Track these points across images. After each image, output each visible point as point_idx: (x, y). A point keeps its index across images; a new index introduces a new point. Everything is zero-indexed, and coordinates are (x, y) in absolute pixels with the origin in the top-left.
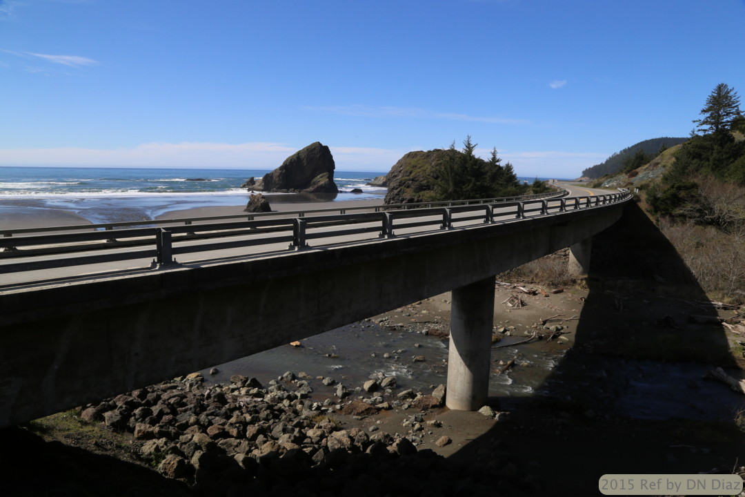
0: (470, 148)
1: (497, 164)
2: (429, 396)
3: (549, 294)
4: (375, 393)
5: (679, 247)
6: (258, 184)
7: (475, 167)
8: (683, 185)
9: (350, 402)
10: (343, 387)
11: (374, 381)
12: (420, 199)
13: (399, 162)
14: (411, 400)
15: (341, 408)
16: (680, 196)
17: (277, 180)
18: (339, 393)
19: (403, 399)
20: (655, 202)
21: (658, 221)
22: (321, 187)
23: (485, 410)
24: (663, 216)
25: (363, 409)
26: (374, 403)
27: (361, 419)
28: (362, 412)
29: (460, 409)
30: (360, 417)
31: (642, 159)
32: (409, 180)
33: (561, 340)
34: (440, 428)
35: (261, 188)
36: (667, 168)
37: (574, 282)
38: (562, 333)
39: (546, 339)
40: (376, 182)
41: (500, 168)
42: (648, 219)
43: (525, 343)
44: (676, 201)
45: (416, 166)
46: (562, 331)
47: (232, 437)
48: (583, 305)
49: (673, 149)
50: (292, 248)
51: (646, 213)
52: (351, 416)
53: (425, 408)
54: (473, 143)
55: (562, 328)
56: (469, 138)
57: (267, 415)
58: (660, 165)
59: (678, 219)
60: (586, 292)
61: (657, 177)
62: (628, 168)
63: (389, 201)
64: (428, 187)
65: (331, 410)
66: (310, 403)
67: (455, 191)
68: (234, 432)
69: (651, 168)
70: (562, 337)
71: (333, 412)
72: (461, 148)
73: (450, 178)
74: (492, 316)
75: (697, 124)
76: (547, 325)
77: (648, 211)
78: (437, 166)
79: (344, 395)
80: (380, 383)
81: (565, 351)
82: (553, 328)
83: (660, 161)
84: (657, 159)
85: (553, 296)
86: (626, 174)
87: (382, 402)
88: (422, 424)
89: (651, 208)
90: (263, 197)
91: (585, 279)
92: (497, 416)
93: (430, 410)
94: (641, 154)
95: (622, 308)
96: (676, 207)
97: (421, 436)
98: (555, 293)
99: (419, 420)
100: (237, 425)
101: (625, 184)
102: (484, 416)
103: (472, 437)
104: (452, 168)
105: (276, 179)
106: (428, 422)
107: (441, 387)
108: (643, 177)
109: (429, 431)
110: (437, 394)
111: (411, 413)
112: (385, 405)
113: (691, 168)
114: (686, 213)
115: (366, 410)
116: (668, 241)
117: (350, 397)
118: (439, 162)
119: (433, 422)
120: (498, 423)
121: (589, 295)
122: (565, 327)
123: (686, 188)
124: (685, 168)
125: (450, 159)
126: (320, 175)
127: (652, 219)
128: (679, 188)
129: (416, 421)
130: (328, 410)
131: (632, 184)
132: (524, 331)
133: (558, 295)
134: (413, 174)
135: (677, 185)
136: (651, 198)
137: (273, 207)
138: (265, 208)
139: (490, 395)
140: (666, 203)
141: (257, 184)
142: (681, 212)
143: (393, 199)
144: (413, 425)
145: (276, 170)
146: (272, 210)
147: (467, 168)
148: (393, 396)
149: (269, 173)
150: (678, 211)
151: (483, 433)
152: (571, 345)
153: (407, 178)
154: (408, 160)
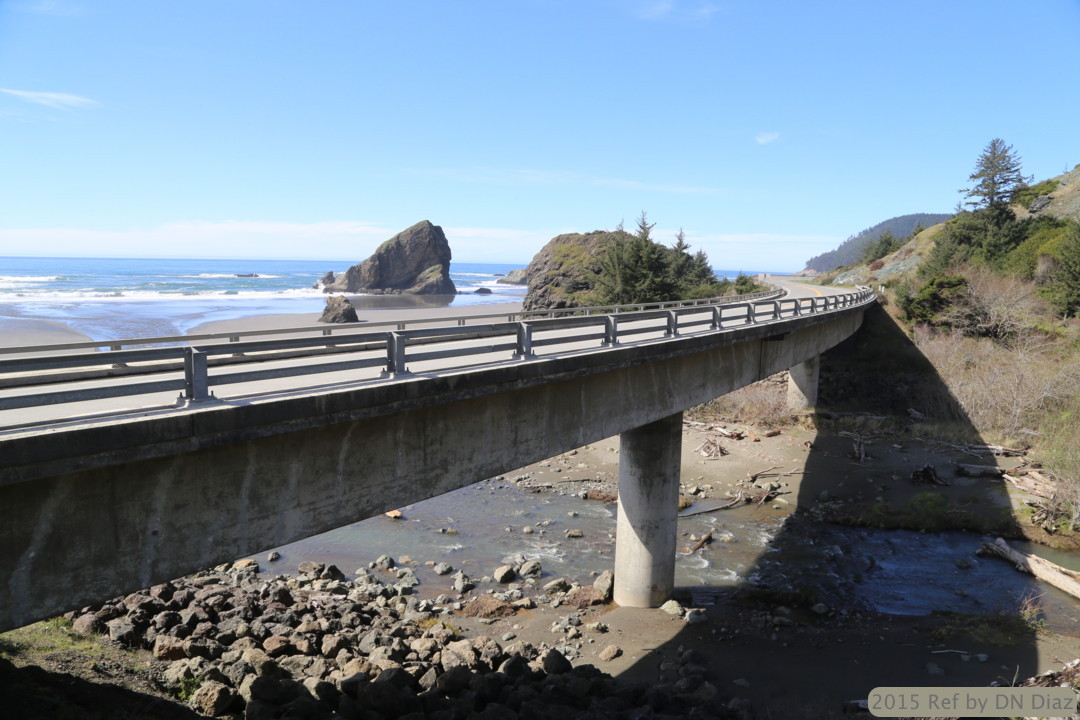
0: (645, 230)
1: (685, 251)
2: (589, 587)
3: (760, 438)
4: (511, 585)
5: (942, 370)
6: (340, 281)
7: (653, 256)
8: (946, 281)
9: (474, 598)
10: (465, 577)
11: (509, 567)
12: (574, 302)
13: (544, 249)
14: (563, 593)
15: (462, 607)
16: (942, 296)
17: (367, 275)
18: (459, 585)
19: (552, 593)
20: (908, 306)
21: (912, 331)
22: (432, 286)
23: (671, 607)
24: (919, 324)
25: (494, 609)
26: (509, 599)
27: (491, 623)
28: (492, 613)
29: (635, 606)
30: (488, 620)
31: (890, 244)
32: (559, 275)
33: (778, 503)
34: (605, 634)
35: (344, 287)
36: (924, 257)
37: (796, 419)
38: (779, 494)
39: (757, 501)
40: (511, 279)
41: (689, 258)
42: (899, 329)
43: (727, 508)
44: (936, 303)
45: (568, 255)
46: (779, 491)
47: (300, 652)
48: (808, 452)
49: (932, 231)
50: (385, 374)
51: (896, 320)
52: (475, 619)
53: (584, 606)
54: (649, 223)
55: (779, 487)
56: (644, 214)
57: (353, 620)
58: (913, 253)
59: (940, 329)
60: (812, 435)
61: (910, 269)
62: (870, 257)
63: (530, 306)
64: (586, 286)
65: (446, 610)
66: (415, 601)
67: (625, 291)
68: (303, 645)
69: (902, 257)
70: (779, 499)
71: (450, 613)
72: (633, 230)
73: (618, 272)
74: (679, 470)
75: (965, 194)
76: (758, 482)
77: (898, 318)
78: (599, 254)
79: (467, 589)
80: (518, 570)
81: (784, 519)
82: (766, 485)
83: (913, 247)
84: (910, 245)
85: (765, 441)
86: (868, 265)
87: (522, 597)
88: (578, 628)
89: (903, 314)
90: (347, 301)
91: (812, 415)
92: (687, 614)
93: (590, 608)
94: (888, 236)
95: (863, 456)
96: (936, 311)
97: (577, 646)
98: (770, 435)
99: (575, 622)
100: (308, 635)
101: (865, 280)
102: (668, 615)
103: (653, 646)
104: (620, 259)
105: (365, 274)
106: (588, 625)
107: (606, 574)
108: (891, 269)
109: (589, 638)
110: (600, 586)
111: (564, 613)
112: (526, 601)
113: (957, 256)
114: (951, 320)
115: (498, 609)
116: (925, 360)
117: (475, 591)
118: (602, 249)
119: (595, 625)
120: (688, 625)
121: (817, 438)
122: (783, 484)
123: (951, 285)
124: (948, 257)
125: (618, 245)
126: (430, 269)
127: (904, 328)
128: (941, 285)
129: (570, 623)
130: (440, 611)
131: (876, 279)
132: (725, 490)
133: (773, 438)
134: (563, 267)
135: (937, 281)
136: (903, 300)
137: (361, 314)
138: (350, 316)
139: (677, 584)
140: (924, 307)
141: (338, 281)
142: (945, 318)
143: (536, 302)
144: (566, 631)
145: (365, 262)
146: (359, 319)
147: (641, 258)
148: (537, 589)
149: (355, 265)
150: (939, 318)
151: (668, 639)
152: (792, 511)
153: (556, 272)
154: (558, 247)
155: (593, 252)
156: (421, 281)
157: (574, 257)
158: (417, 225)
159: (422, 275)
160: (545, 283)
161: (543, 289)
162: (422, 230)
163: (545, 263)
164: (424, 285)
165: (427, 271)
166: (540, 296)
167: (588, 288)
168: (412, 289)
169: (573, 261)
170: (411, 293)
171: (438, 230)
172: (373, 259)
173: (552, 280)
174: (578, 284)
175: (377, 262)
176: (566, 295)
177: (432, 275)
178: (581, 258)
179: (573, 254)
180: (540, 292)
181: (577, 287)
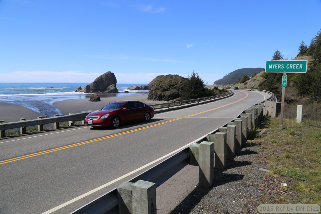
6: (83, 89)
12: (164, 94)
13: (154, 80)
22: (112, 90)
35: (85, 91)
36: (259, 81)
45: (161, 81)
49: (260, 74)
58: (256, 80)
69: (253, 81)
84: (254, 78)
105: (91, 87)
118: (171, 80)
128: (272, 89)
134: (160, 85)
137: (101, 99)
138: (98, 100)
143: (153, 95)
145: (91, 84)
153: (158, 86)
154: (158, 79)
155: (169, 80)
156: (109, 89)
157: (163, 82)
158: (107, 72)
159: (109, 87)
160: (155, 89)
161: (155, 91)
162: (108, 74)
163: (155, 84)
164: (109, 90)
165: (110, 86)
166: (154, 93)
167: (167, 91)
168: (106, 92)
169: (163, 83)
170: (106, 93)
171: (113, 74)
172: (94, 83)
173: (157, 88)
174: (165, 89)
175: (95, 84)
176: (161, 93)
177: (111, 87)
178: (165, 82)
179: (163, 81)
180: (154, 92)
181: (164, 90)
